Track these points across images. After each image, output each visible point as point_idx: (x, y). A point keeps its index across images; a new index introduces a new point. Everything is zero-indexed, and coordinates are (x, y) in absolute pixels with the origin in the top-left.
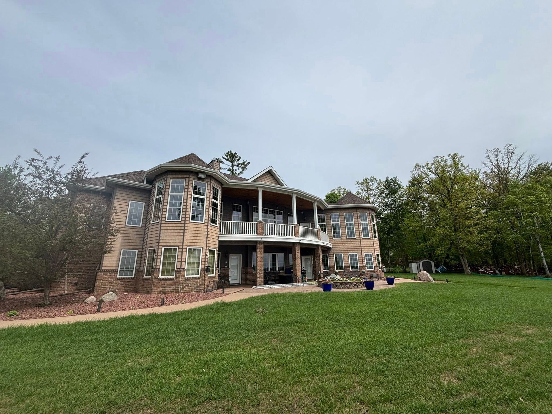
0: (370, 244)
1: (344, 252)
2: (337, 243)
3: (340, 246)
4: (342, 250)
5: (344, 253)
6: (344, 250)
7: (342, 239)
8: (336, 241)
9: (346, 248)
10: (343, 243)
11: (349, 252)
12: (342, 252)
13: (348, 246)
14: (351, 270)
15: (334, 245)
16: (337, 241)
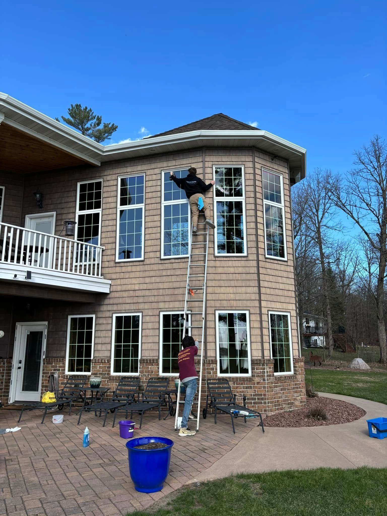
0: (244, 277)
1: (146, 306)
2: (127, 275)
3: (137, 287)
4: (141, 300)
5: (145, 313)
6: (146, 299)
7: (147, 262)
8: (124, 269)
9: (155, 293)
10: (147, 274)
11: (162, 305)
12: (141, 306)
13: (161, 286)
14: (161, 374)
15: (118, 282)
16: (129, 269)
